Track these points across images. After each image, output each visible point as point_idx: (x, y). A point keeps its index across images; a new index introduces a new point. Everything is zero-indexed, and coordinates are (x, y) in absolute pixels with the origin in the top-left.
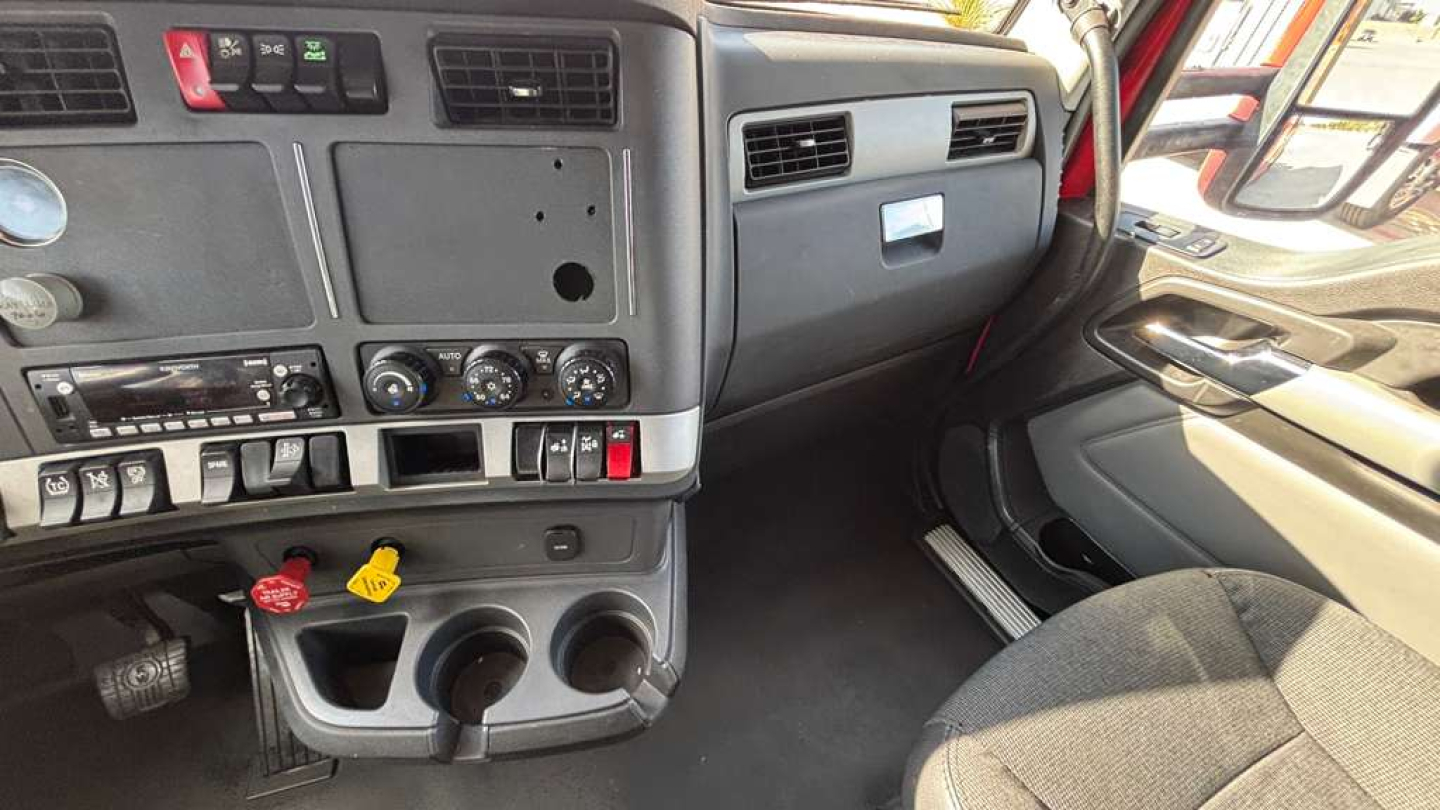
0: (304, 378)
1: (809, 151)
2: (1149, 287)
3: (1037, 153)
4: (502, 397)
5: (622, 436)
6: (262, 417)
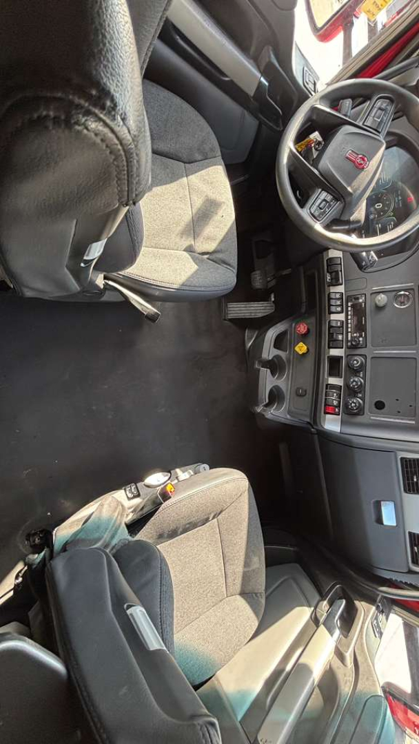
0: (359, 344)
1: (413, 480)
2: (361, 605)
3: (410, 572)
5: (336, 411)
6: (349, 334)
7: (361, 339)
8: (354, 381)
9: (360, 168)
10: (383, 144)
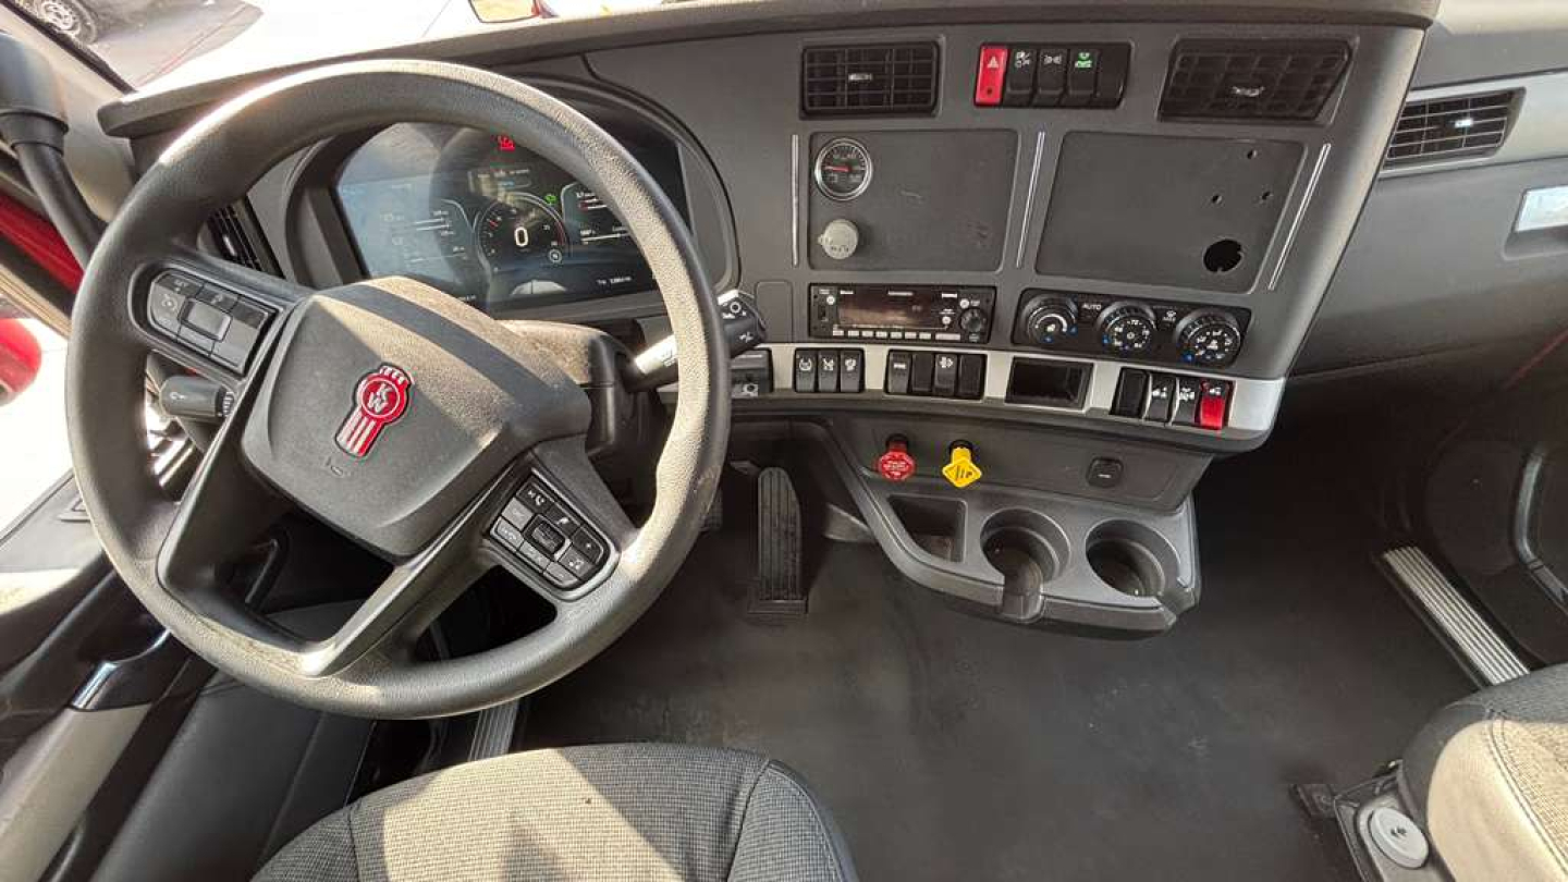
0: (980, 309)
4: (1136, 345)
5: (1218, 393)
6: (939, 336)
7: (964, 303)
8: (1121, 336)
9: (404, 396)
10: (316, 305)
